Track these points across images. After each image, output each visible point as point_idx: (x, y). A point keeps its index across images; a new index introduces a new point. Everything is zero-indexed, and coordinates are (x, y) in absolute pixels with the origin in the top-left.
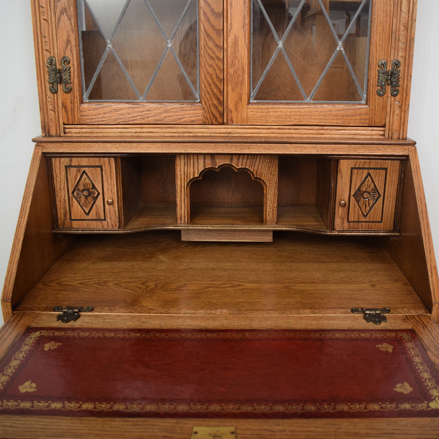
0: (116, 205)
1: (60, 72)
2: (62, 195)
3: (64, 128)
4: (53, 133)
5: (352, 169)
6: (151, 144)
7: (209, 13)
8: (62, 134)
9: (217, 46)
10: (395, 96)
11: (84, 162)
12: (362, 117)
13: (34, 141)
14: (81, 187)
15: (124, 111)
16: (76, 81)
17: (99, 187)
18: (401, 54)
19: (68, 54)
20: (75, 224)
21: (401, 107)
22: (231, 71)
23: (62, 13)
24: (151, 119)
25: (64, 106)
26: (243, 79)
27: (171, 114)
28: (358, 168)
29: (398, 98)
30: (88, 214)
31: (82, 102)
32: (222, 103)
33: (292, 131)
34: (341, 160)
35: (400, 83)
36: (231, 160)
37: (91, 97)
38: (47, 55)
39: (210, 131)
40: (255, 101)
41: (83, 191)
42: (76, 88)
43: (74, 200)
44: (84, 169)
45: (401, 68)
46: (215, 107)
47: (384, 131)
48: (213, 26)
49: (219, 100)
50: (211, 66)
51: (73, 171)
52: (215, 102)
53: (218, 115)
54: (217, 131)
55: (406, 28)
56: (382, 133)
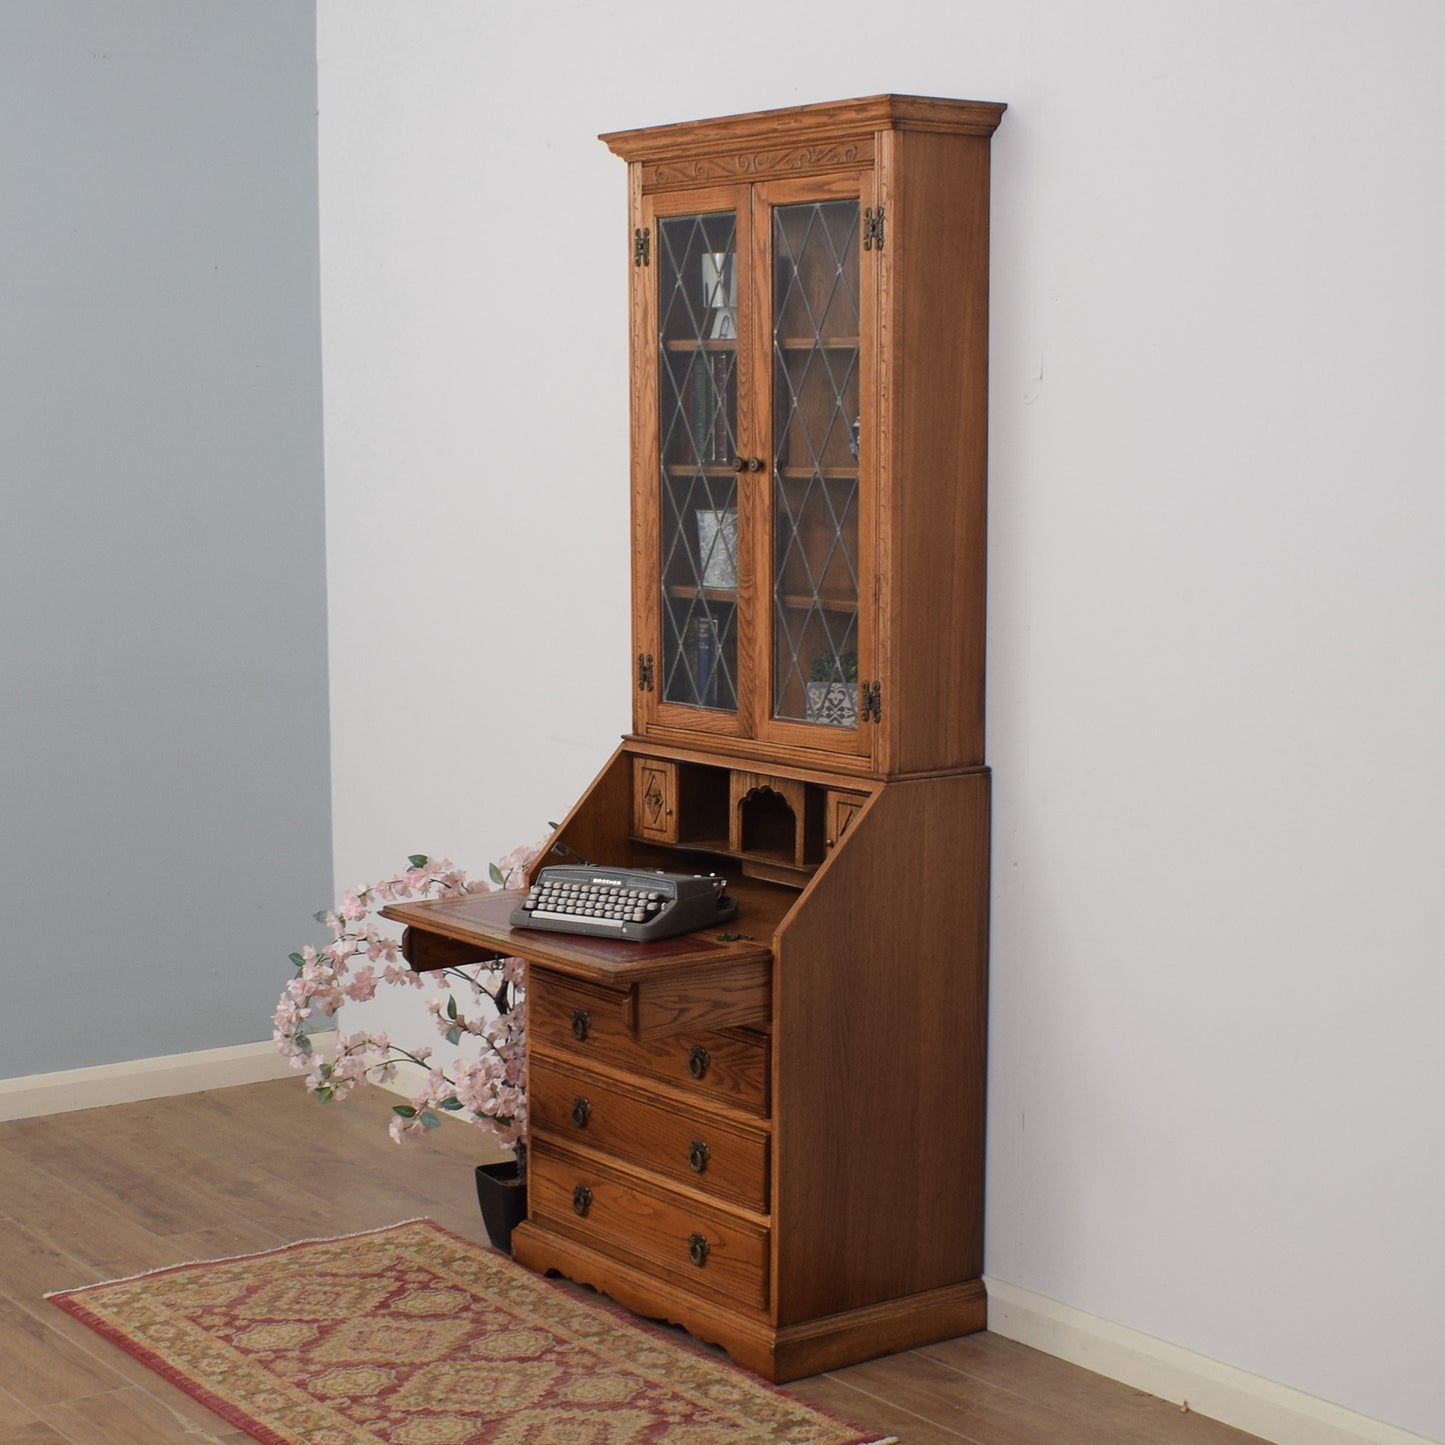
0: (674, 816)
1: (645, 669)
2: (639, 798)
3: (647, 728)
4: (640, 732)
5: (838, 803)
6: (700, 753)
7: (743, 620)
8: (645, 734)
9: (748, 654)
10: (877, 721)
11: (655, 765)
12: (855, 744)
13: (623, 737)
14: (652, 793)
15: (686, 715)
16: (656, 680)
17: (663, 793)
18: (881, 675)
19: (652, 653)
20: (647, 834)
21: (883, 736)
22: (757, 683)
23: (649, 612)
24: (703, 726)
25: (648, 705)
26: (765, 692)
27: (716, 723)
28: (843, 803)
29: (880, 724)
30: (655, 822)
31: (660, 701)
32: (751, 715)
33: (801, 754)
34: (829, 792)
35: (882, 708)
36: (770, 782)
37: (668, 699)
38: (640, 651)
39: (743, 745)
40: (777, 717)
41: (653, 796)
42: (655, 687)
43: (646, 806)
44: (654, 773)
45: (881, 691)
46: (747, 721)
47: (869, 762)
48: (745, 635)
49: (749, 712)
50: (744, 676)
51: (647, 772)
52: (746, 714)
53: (748, 729)
54: (747, 746)
55: (884, 646)
56: (868, 765)
